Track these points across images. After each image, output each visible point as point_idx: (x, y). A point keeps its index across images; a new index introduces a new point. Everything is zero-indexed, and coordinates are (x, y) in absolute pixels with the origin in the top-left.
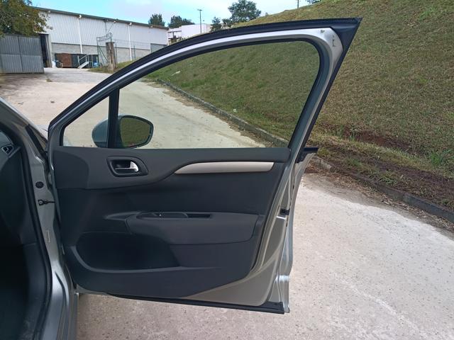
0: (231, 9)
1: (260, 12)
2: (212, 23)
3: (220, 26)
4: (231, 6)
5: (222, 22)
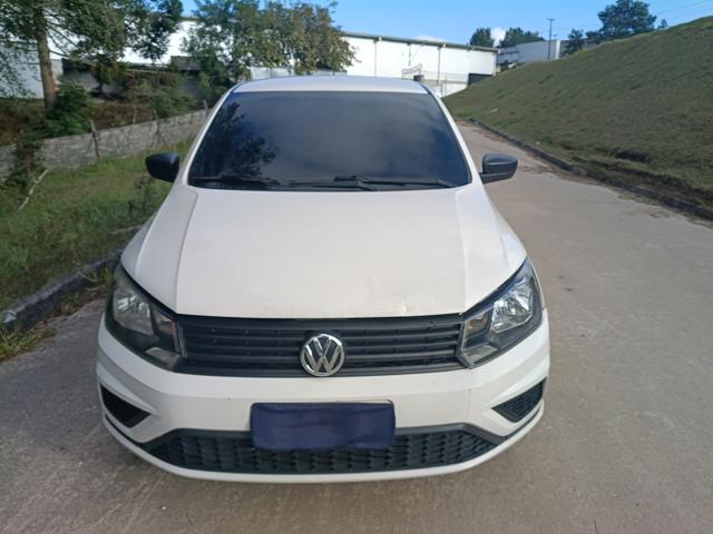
0: (603, 16)
1: (655, 17)
2: (567, 39)
3: (581, 42)
4: (603, 10)
5: (584, 37)
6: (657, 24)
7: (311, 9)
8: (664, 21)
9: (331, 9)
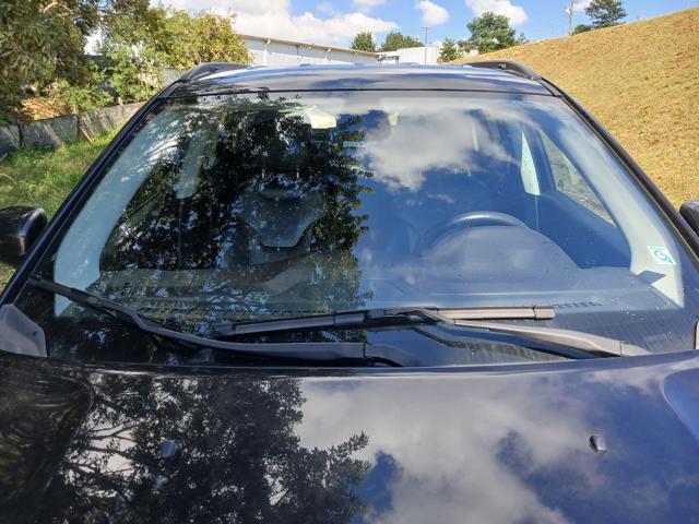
0: (472, 27)
2: (442, 47)
3: (453, 51)
4: (471, 22)
5: (456, 47)
6: (516, 37)
7: (214, 20)
8: (522, 35)
9: (232, 20)
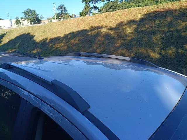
0: (24, 13)
1: (38, 15)
2: (16, 19)
3: (19, 21)
5: (20, 19)
